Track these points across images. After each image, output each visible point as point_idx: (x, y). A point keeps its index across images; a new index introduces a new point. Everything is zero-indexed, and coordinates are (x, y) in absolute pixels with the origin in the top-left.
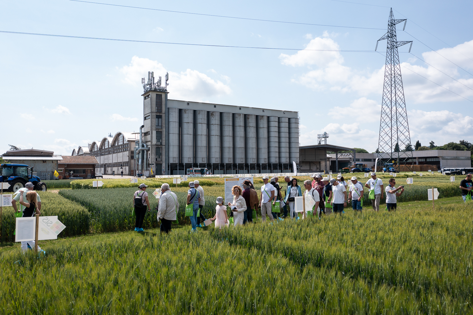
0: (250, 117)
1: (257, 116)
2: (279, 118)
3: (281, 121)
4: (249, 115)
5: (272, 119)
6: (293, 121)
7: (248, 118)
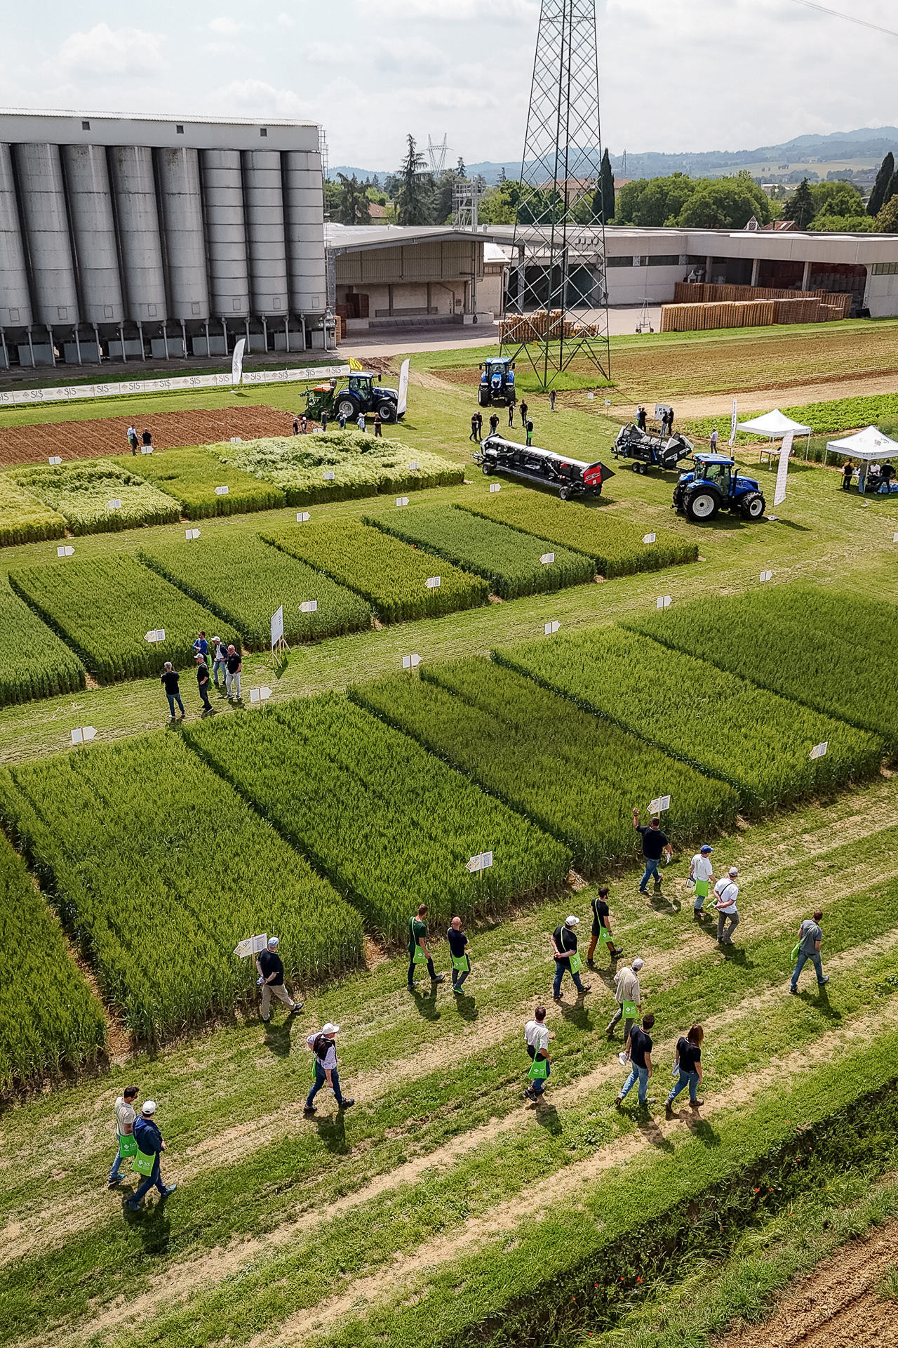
0: (127, 155)
1: (155, 151)
2: (243, 153)
3: (250, 166)
4: (123, 148)
5: (214, 159)
6: (297, 161)
7: (121, 161)
